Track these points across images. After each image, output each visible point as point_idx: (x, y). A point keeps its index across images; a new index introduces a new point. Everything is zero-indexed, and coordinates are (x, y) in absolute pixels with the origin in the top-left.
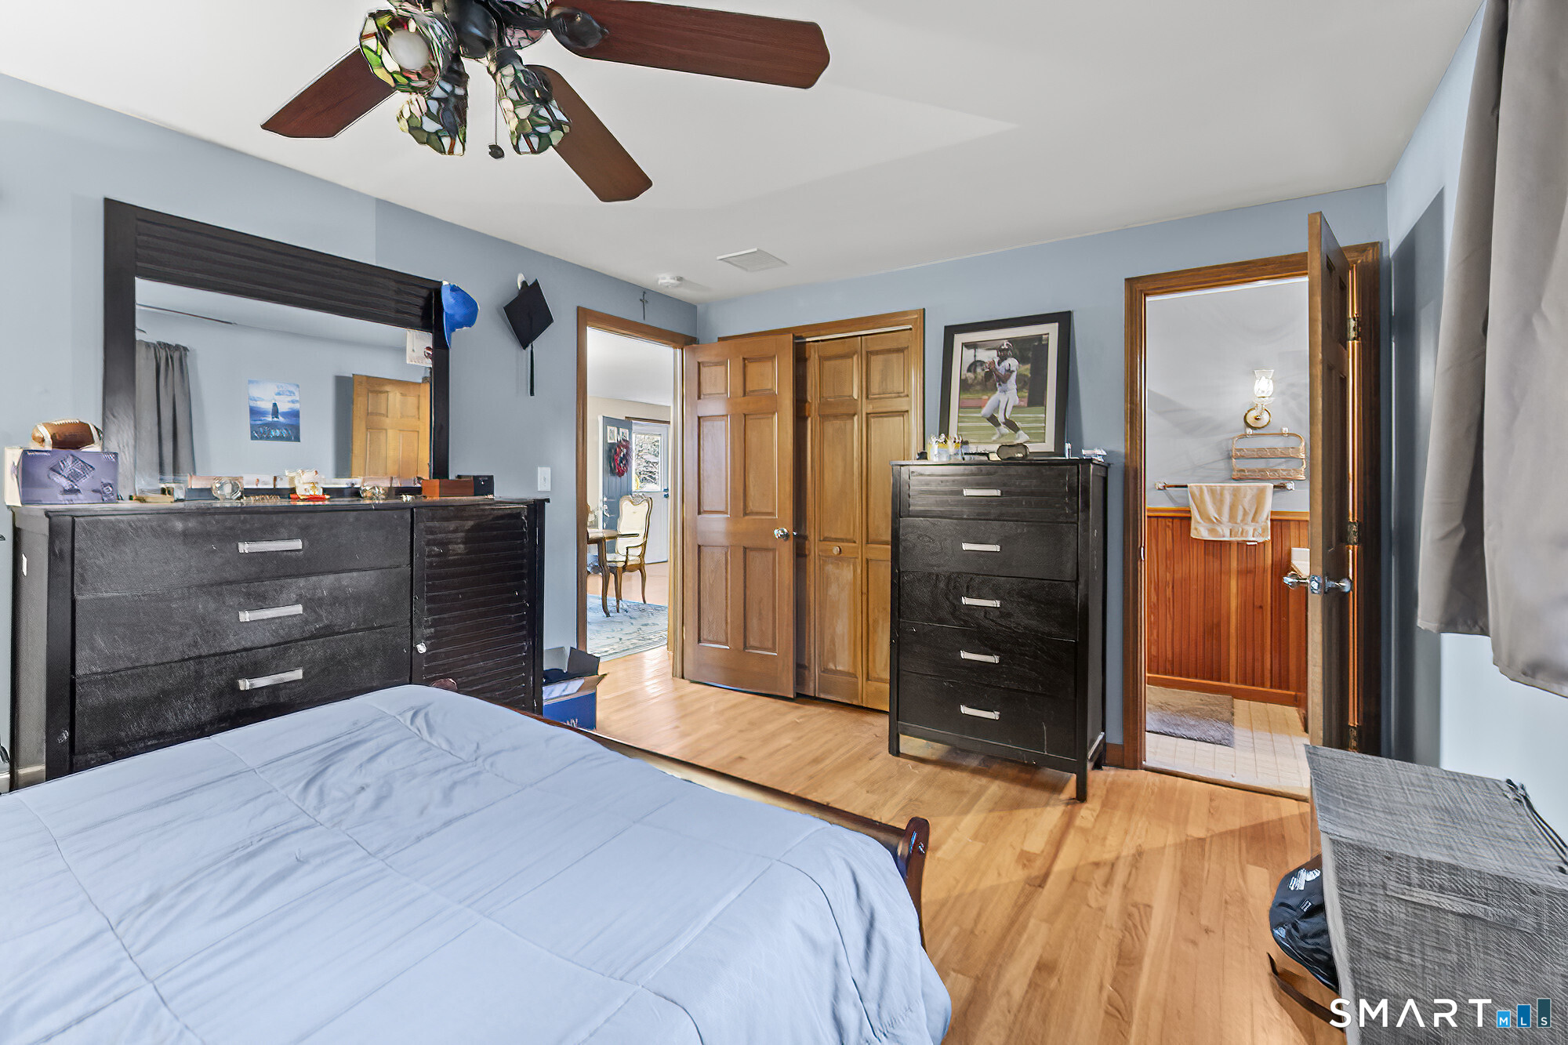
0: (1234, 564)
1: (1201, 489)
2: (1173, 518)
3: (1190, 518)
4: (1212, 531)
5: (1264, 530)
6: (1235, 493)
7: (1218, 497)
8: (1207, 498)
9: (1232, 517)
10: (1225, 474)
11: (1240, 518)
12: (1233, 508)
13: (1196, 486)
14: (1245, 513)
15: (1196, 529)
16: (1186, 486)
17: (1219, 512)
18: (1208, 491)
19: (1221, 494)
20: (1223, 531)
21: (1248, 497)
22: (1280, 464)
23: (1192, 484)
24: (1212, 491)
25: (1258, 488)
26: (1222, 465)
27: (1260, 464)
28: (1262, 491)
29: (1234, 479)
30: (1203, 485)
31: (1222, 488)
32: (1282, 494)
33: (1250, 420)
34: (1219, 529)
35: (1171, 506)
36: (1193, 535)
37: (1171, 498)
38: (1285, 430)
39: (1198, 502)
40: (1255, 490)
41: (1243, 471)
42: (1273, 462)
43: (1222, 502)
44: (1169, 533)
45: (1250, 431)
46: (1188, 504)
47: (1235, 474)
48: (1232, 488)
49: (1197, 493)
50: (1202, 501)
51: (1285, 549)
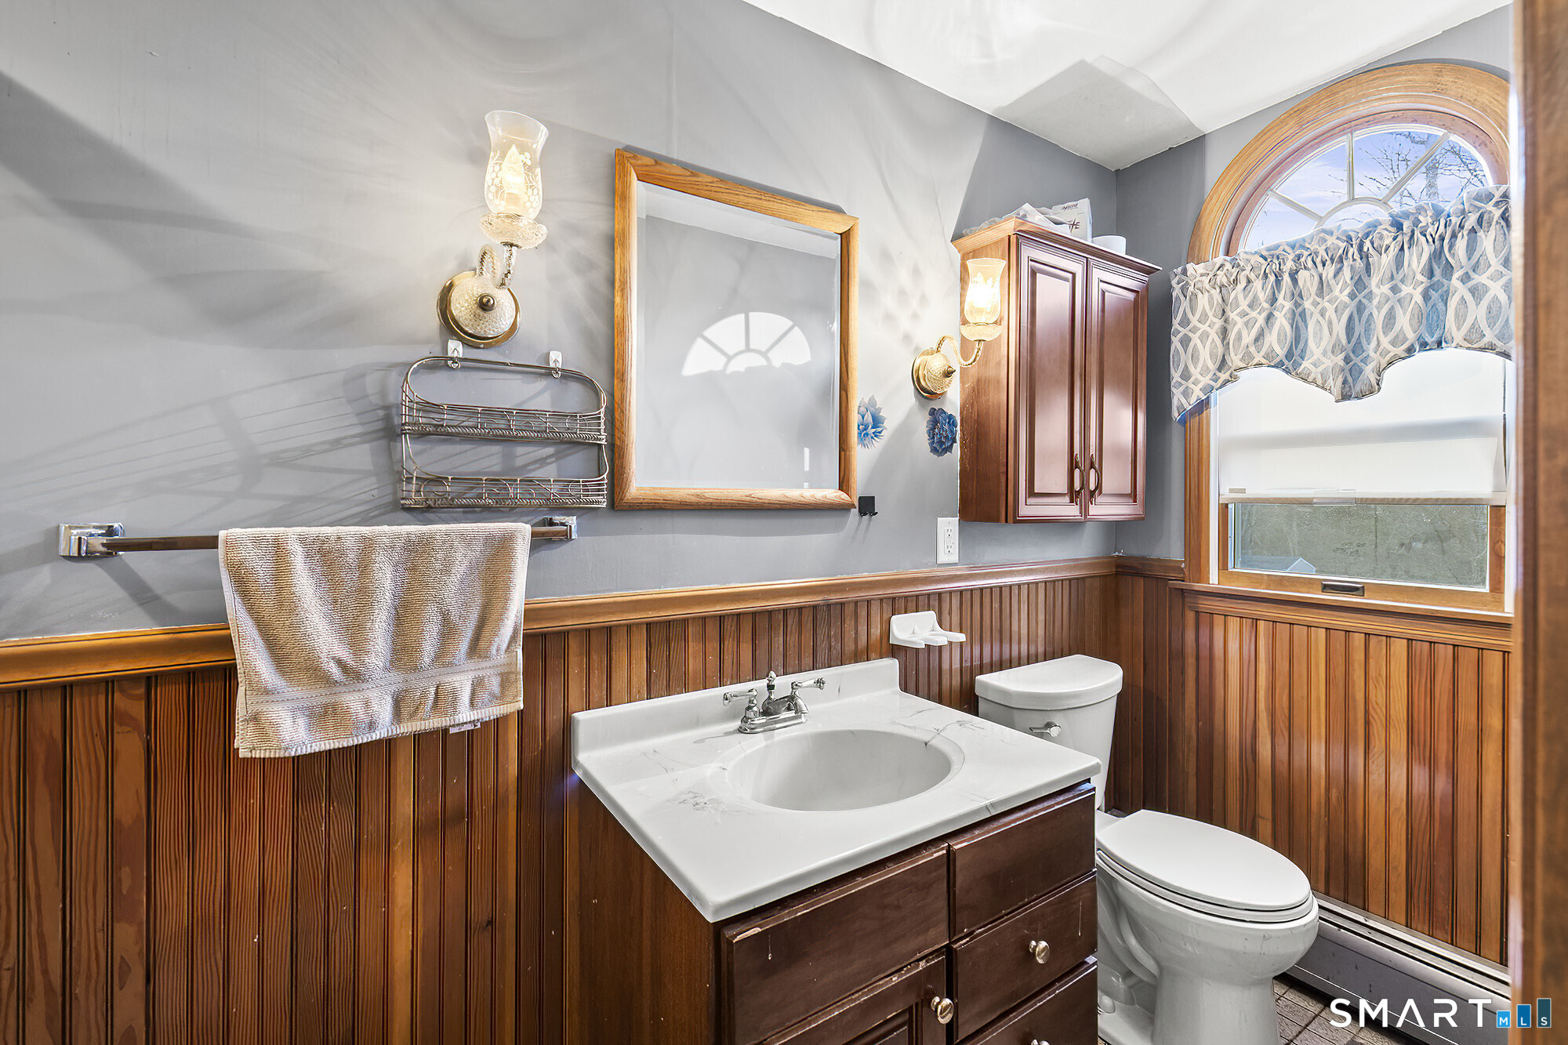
0: (405, 805)
1: (279, 551)
2: (150, 681)
3: (228, 673)
4: (324, 715)
5: (505, 680)
6: (415, 554)
7: (350, 579)
8: (305, 584)
9: (403, 653)
10: (370, 489)
11: (428, 647)
12: (404, 616)
13: (257, 541)
14: (448, 631)
15: (255, 718)
16: (211, 543)
17: (354, 633)
18: (308, 556)
19: (364, 566)
20: (367, 704)
21: (460, 569)
22: (542, 462)
23: (237, 531)
24: (324, 557)
25: (489, 539)
26: (363, 456)
27: (486, 460)
28: (501, 547)
29: (408, 509)
30: (291, 534)
31: (367, 546)
32: (555, 555)
33: (462, 307)
34: (352, 701)
35: (142, 628)
36: (245, 744)
37: (143, 596)
38: (556, 358)
39: (267, 605)
40: (478, 547)
41: (439, 480)
42: (524, 454)
43: (364, 595)
44: (129, 746)
45: (455, 348)
46: (222, 616)
47: (412, 493)
48: (399, 544)
49: (260, 567)
50: (286, 601)
51: (554, 718)
